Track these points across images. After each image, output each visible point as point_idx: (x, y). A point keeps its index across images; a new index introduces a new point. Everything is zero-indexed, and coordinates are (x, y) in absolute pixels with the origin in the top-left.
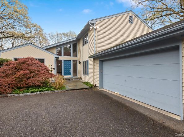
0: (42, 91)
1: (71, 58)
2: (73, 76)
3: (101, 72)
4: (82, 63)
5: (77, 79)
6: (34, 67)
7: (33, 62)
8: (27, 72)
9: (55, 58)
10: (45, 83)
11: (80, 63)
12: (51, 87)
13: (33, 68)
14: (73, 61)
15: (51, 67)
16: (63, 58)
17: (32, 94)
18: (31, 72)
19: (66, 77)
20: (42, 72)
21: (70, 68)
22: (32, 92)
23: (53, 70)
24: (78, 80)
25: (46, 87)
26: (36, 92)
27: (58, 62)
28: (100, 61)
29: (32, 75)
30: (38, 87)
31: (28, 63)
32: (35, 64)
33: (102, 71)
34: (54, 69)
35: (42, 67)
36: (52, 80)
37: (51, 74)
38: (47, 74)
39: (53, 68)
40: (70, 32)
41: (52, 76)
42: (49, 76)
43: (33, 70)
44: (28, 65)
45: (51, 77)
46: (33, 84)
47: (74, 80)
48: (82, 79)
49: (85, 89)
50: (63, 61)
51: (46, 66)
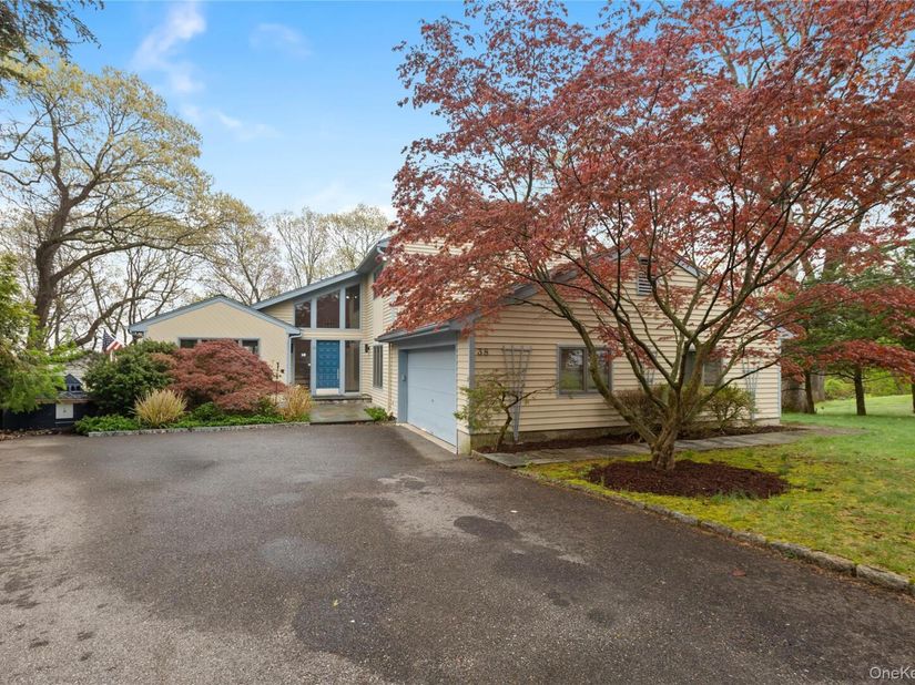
0: (255, 423)
1: (340, 334)
2: (346, 391)
3: (404, 380)
4: (372, 350)
5: (356, 399)
6: (236, 367)
7: (232, 352)
8: (220, 377)
9: (290, 335)
10: (261, 405)
11: (367, 348)
12: (275, 415)
13: (234, 368)
14: (348, 343)
15: (275, 367)
16: (313, 334)
17: (233, 427)
18: (230, 378)
19: (321, 392)
20: (255, 378)
21: (338, 366)
22: (234, 424)
23: (280, 373)
24: (358, 402)
25: (263, 413)
26: (242, 424)
27: (299, 346)
28: (400, 351)
29: (230, 385)
30: (246, 413)
31: (222, 355)
32: (239, 358)
33: (406, 380)
34: (282, 371)
35: (254, 365)
36: (279, 399)
37: (277, 383)
38: (267, 383)
39: (280, 368)
40: (362, 208)
41: (278, 388)
42: (272, 388)
43: (234, 373)
44: (224, 361)
45: (276, 392)
46: (236, 405)
47: (345, 402)
48: (370, 400)
49: (360, 422)
50: (314, 345)
51: (263, 363)
